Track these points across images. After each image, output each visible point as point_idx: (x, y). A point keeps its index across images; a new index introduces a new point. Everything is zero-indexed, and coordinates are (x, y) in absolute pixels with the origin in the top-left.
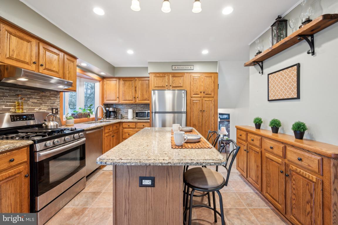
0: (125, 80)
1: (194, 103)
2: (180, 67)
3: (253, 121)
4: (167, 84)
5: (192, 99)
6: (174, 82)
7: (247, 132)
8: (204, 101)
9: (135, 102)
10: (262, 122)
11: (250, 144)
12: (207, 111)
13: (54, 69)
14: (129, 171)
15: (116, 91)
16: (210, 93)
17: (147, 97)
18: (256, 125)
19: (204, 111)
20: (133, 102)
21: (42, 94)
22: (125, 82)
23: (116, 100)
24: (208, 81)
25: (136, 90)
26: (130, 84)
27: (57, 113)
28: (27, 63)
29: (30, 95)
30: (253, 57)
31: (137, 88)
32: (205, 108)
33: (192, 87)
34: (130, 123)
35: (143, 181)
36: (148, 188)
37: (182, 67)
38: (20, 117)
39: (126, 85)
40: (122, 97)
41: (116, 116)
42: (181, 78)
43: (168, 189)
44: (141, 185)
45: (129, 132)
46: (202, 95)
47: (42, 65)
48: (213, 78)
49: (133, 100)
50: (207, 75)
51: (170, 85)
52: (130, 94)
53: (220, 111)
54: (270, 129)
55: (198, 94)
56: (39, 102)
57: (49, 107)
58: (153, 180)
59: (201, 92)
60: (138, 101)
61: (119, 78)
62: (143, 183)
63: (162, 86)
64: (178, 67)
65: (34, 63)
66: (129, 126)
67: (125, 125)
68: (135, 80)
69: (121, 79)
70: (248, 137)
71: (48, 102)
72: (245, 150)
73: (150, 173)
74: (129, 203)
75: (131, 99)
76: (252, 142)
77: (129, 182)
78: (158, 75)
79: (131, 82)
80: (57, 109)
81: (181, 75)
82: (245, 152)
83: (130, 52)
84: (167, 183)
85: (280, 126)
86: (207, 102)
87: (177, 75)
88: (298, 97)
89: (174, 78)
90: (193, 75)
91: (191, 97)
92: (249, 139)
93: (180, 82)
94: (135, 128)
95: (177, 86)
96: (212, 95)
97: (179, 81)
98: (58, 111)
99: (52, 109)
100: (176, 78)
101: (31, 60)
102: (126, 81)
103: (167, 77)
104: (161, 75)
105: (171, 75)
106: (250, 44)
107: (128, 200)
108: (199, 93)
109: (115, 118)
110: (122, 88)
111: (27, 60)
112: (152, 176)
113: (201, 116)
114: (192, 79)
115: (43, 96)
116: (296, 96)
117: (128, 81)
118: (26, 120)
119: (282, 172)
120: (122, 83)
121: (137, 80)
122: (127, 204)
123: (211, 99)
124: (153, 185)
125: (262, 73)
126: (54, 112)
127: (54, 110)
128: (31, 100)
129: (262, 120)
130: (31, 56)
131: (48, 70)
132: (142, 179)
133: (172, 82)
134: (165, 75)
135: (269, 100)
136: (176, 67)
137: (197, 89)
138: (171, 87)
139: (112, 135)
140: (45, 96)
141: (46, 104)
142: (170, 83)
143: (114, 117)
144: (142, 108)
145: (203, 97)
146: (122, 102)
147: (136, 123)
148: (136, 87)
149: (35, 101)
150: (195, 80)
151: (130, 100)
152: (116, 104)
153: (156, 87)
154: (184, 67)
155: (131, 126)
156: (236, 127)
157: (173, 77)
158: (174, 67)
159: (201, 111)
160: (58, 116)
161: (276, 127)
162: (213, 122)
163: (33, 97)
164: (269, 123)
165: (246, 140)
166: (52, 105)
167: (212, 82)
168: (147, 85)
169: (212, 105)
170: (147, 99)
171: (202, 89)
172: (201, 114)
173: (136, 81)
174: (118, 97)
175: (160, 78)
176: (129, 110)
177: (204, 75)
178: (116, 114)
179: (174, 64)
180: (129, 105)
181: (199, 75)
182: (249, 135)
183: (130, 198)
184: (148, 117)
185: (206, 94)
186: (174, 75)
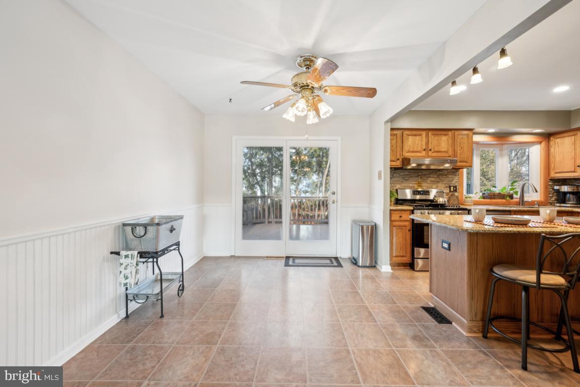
13: (443, 150)
15: (575, 154)
21: (439, 173)
23: (574, 172)
27: (455, 191)
28: (420, 152)
29: (428, 175)
38: (419, 193)
44: (443, 247)
47: (430, 150)
56: (436, 180)
57: (447, 185)
65: (424, 150)
71: (445, 180)
73: (448, 238)
80: (455, 187)
98: (456, 189)
99: (450, 187)
101: (422, 148)
111: (419, 149)
115: (440, 175)
118: (423, 195)
126: (452, 190)
127: (452, 188)
128: (429, 179)
130: (422, 145)
131: (437, 152)
132: (443, 242)
140: (443, 175)
141: (444, 182)
149: (433, 179)
160: (456, 194)
163: (432, 176)
166: (449, 182)
174: (578, 166)
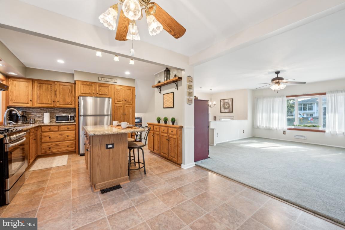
0: (41, 82)
1: (117, 108)
2: (106, 79)
3: (156, 119)
4: (94, 92)
5: (116, 105)
6: (100, 90)
7: (154, 125)
8: (125, 107)
9: (55, 105)
10: (160, 119)
11: (155, 131)
12: (127, 115)
14: (100, 142)
15: (28, 93)
16: (129, 101)
17: (69, 101)
18: (158, 121)
19: (125, 114)
20: (52, 106)
22: (41, 85)
23: (27, 103)
24: (129, 92)
25: (55, 94)
26: (48, 88)
30: (156, 84)
31: (57, 92)
32: (126, 112)
33: (116, 96)
34: (51, 127)
35: (108, 146)
36: (110, 149)
37: (107, 79)
39: (43, 88)
40: (37, 101)
41: (25, 120)
42: (107, 88)
43: (121, 148)
44: (107, 148)
45: (50, 135)
46: (124, 102)
48: (132, 90)
49: (53, 104)
50: (127, 88)
51: (97, 92)
52: (49, 97)
53: (137, 115)
54: (164, 122)
55: (121, 102)
58: (113, 144)
59: (123, 100)
60: (58, 105)
61: (33, 80)
62: (108, 147)
63: (89, 93)
64: (104, 79)
66: (50, 129)
67: (43, 129)
68: (55, 84)
69: (36, 82)
70: (154, 128)
72: (153, 136)
73: (112, 142)
74: (100, 158)
75: (49, 102)
76: (156, 130)
77: (100, 148)
78: (85, 83)
79: (50, 85)
81: (106, 86)
82: (153, 137)
83: (61, 61)
84: (120, 145)
85: (167, 120)
86: (128, 108)
87: (103, 85)
88: (173, 107)
89: (101, 88)
90: (117, 87)
91: (115, 104)
92: (155, 129)
93: (106, 91)
94: (58, 131)
95: (104, 94)
96: (131, 103)
97: (104, 90)
100: (102, 87)
102: (43, 84)
103: (94, 86)
104: (88, 84)
105: (97, 85)
106: (155, 74)
107: (100, 157)
108: (121, 100)
109: (25, 123)
110: (37, 91)
112: (113, 143)
113: (123, 119)
114: (116, 90)
116: (173, 106)
117: (45, 84)
119: (167, 140)
120: (37, 86)
121: (57, 84)
122: (99, 159)
123: (130, 105)
124: (113, 148)
125: (161, 93)
129: (161, 118)
132: (107, 145)
133: (99, 91)
134: (92, 84)
135: (164, 108)
136: (103, 79)
137: (120, 97)
138: (98, 95)
139: (34, 139)
142: (96, 91)
143: (22, 122)
144: (61, 112)
145: (125, 104)
146: (36, 105)
147: (59, 126)
148: (55, 91)
150: (118, 91)
151: (47, 104)
152: (27, 107)
153: (82, 93)
154: (109, 79)
155: (52, 129)
156: (147, 123)
157: (100, 86)
158: (100, 79)
159: (123, 114)
161: (166, 121)
162: (132, 122)
164: (163, 119)
165: (153, 130)
167: (131, 93)
168: (69, 90)
169: (131, 110)
170: (69, 104)
171: (124, 98)
172: (123, 116)
173: (56, 86)
174: (31, 100)
175: (87, 86)
176: (44, 113)
177: (126, 88)
178: (25, 119)
179: (100, 76)
180: (43, 109)
181: (122, 88)
182: (155, 126)
183: (101, 156)
184: (71, 120)
185: (127, 102)
186: (101, 85)
